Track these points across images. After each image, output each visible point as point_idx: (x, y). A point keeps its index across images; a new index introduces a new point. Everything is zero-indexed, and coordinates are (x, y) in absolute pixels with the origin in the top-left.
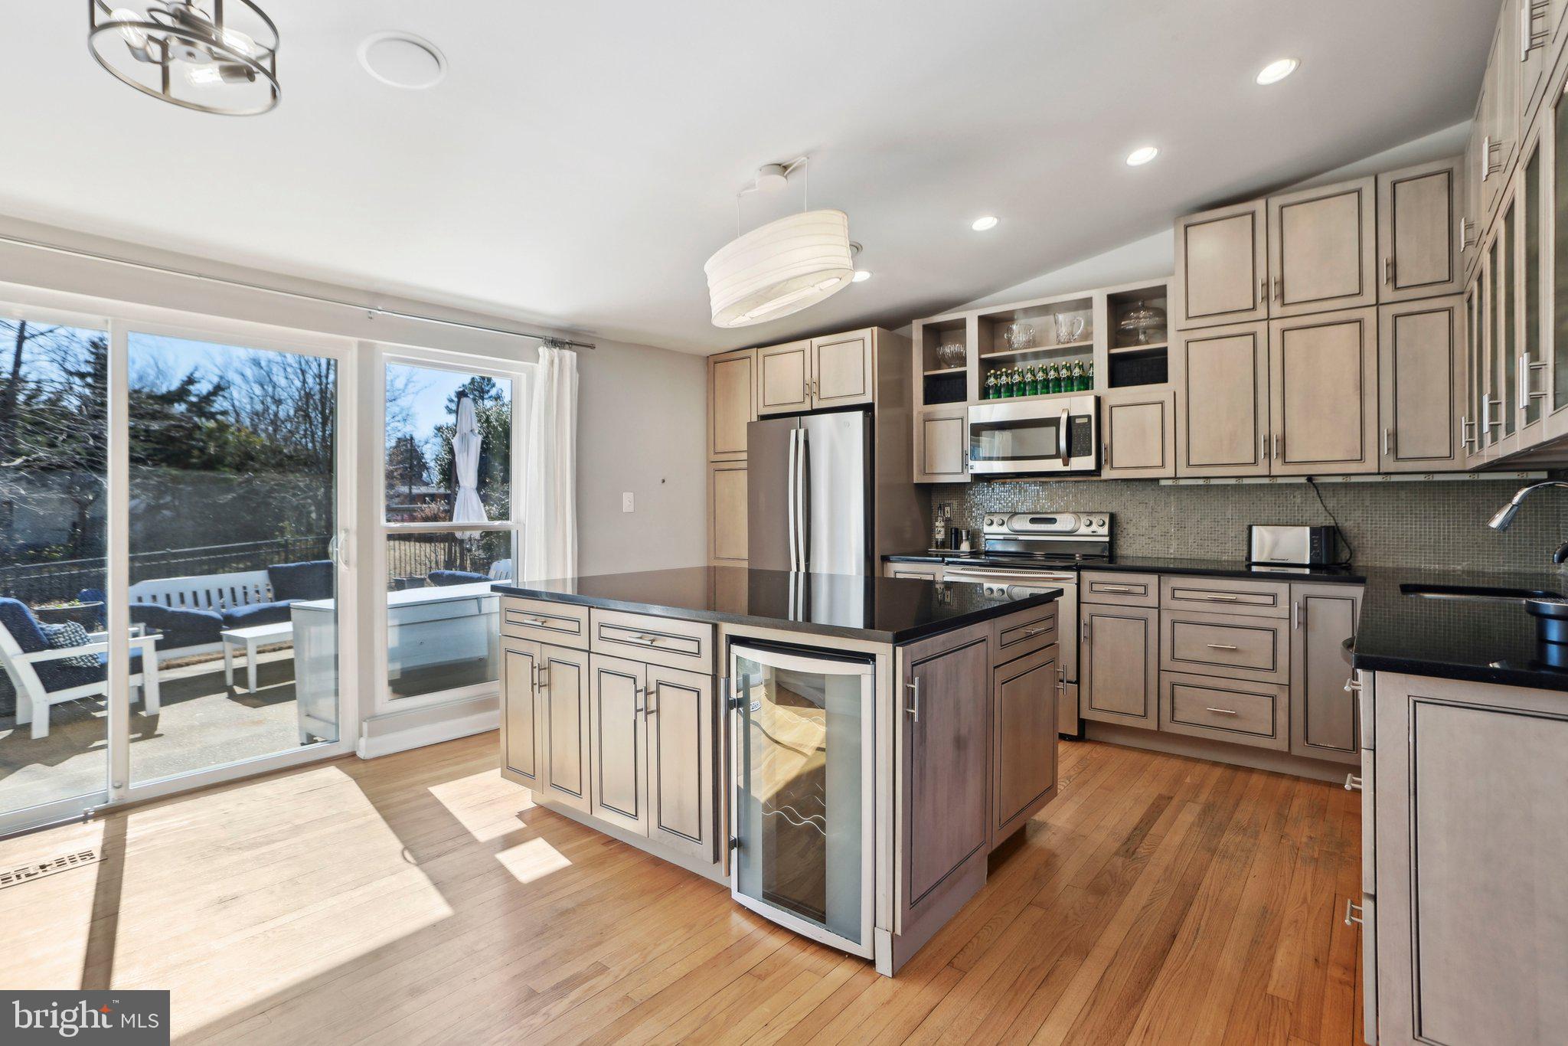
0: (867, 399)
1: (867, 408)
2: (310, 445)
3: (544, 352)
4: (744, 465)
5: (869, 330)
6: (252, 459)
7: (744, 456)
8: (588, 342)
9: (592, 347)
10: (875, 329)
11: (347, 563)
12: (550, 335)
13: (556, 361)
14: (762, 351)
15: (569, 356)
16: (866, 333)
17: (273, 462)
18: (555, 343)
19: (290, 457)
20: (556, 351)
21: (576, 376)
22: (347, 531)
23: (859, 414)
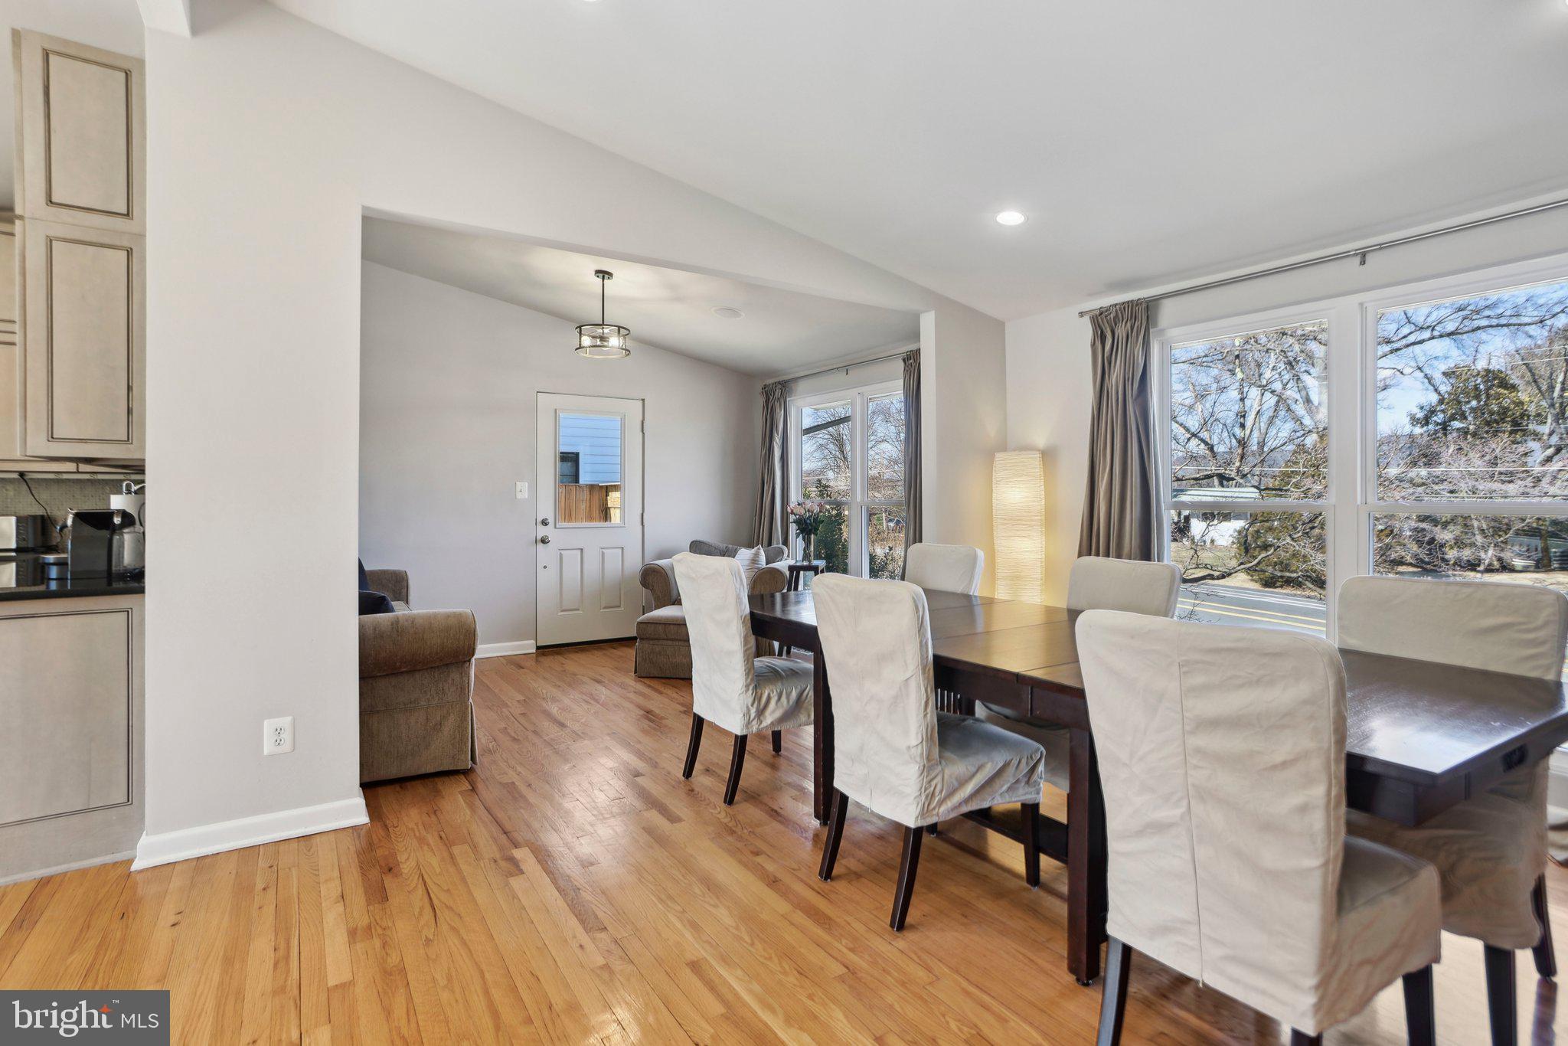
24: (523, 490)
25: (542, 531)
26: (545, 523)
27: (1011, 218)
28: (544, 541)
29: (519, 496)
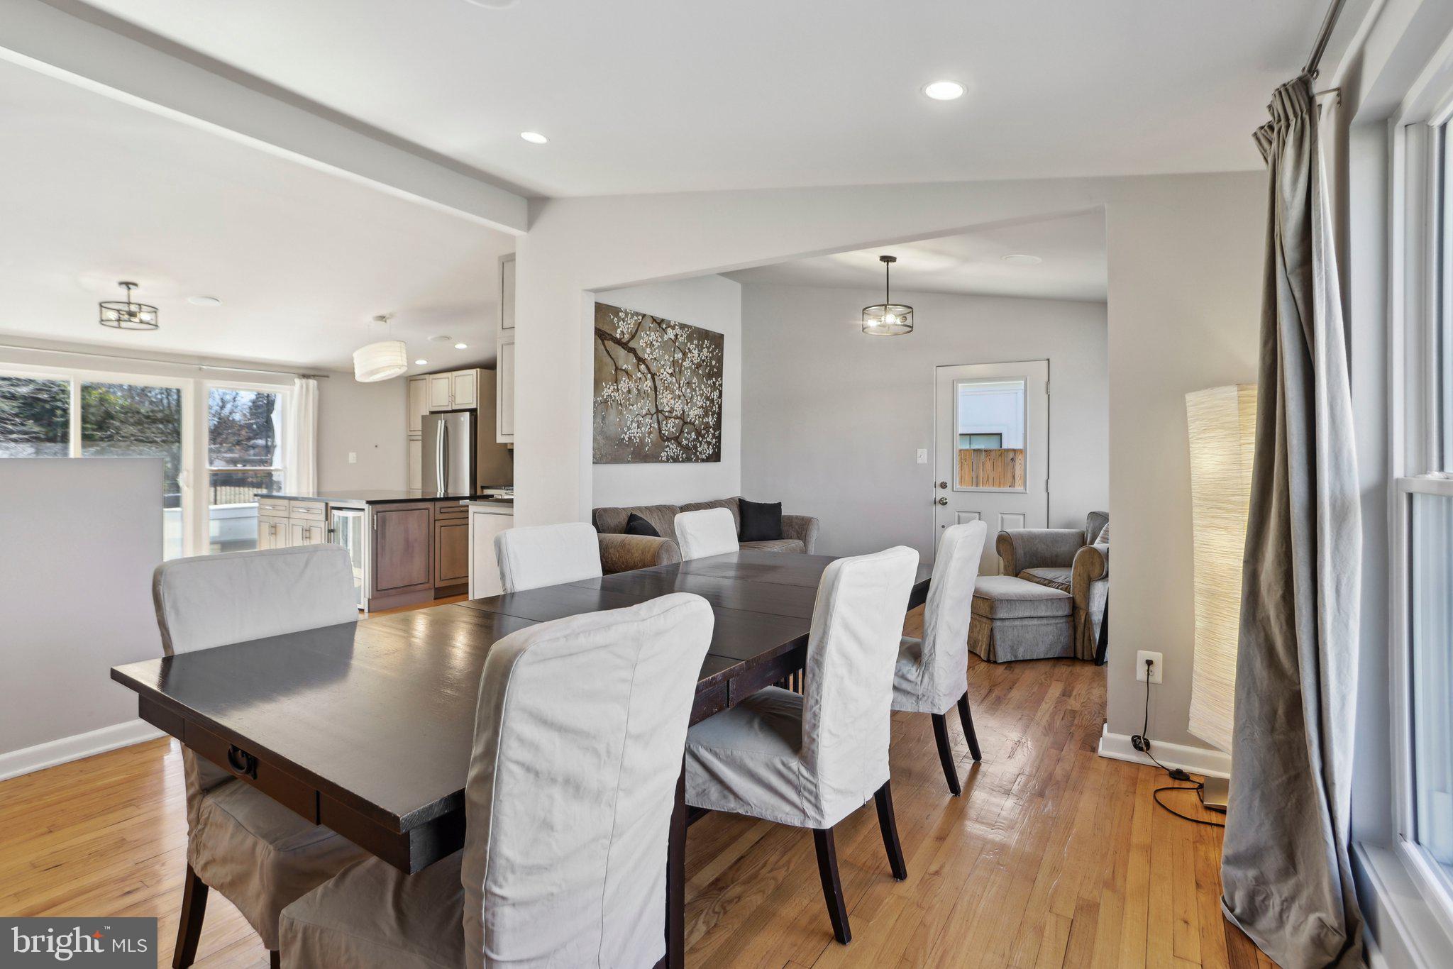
0: (474, 406)
1: (473, 412)
2: (165, 401)
3: (297, 381)
4: (420, 438)
5: (475, 370)
6: (112, 417)
7: (420, 433)
8: (325, 374)
9: (328, 377)
10: (478, 369)
11: (188, 486)
12: (302, 372)
13: (304, 386)
14: (432, 376)
15: (312, 383)
16: (473, 371)
17: (131, 420)
18: (305, 376)
19: (148, 417)
20: (304, 381)
21: (317, 392)
22: (188, 471)
23: (467, 415)
24: (922, 456)
25: (941, 493)
26: (944, 485)
27: (945, 91)
28: (943, 503)
29: (919, 461)
